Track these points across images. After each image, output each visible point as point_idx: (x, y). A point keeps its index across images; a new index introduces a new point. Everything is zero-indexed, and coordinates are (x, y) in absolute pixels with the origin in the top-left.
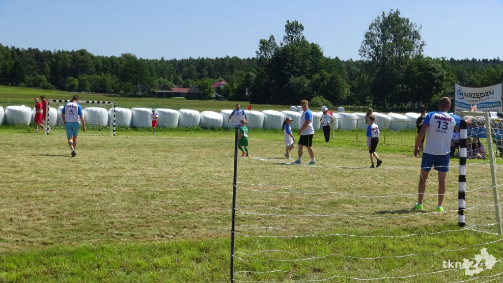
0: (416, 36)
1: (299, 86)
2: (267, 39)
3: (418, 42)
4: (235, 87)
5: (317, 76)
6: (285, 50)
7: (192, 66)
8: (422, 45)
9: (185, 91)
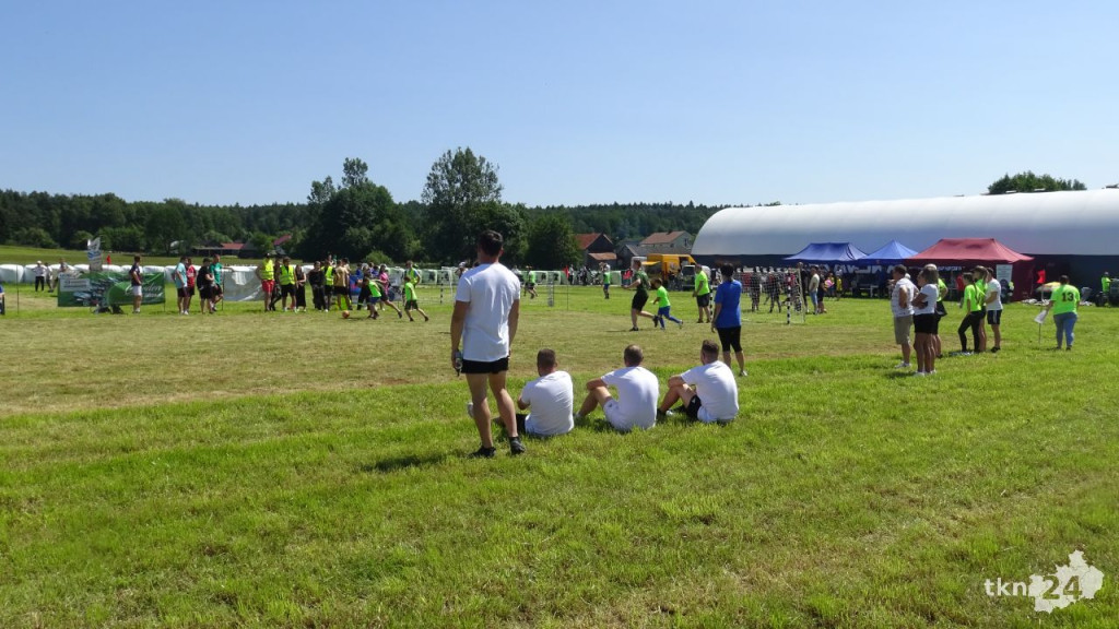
0: (492, 178)
1: (358, 241)
2: (322, 181)
3: (495, 186)
4: (298, 241)
5: (378, 227)
6: (342, 193)
7: (271, 214)
8: (499, 189)
9: (237, 247)
